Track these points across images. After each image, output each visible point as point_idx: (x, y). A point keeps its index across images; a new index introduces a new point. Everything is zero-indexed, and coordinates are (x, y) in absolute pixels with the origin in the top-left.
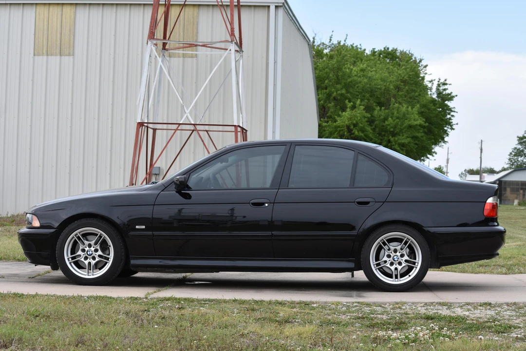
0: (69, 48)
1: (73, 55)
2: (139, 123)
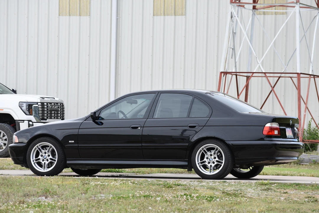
0: (182, 9)
1: (185, 15)
2: (222, 73)
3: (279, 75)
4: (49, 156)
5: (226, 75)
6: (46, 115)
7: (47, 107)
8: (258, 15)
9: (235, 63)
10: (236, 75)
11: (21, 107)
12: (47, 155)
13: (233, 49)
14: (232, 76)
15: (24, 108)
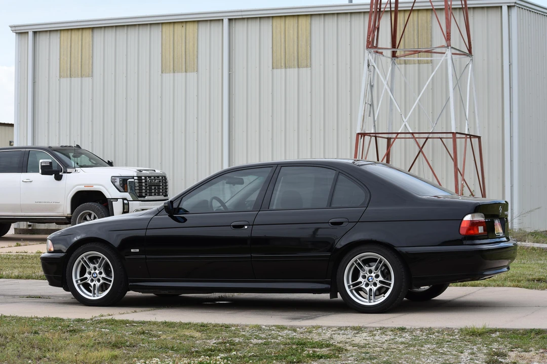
0: (307, 60)
1: (311, 67)
2: (359, 134)
3: (426, 135)
4: (101, 273)
5: (364, 137)
6: (144, 191)
7: (145, 181)
8: (398, 64)
9: (374, 121)
10: (376, 137)
11: (113, 183)
12: (97, 272)
13: (371, 105)
14: (371, 138)
15: (118, 183)
